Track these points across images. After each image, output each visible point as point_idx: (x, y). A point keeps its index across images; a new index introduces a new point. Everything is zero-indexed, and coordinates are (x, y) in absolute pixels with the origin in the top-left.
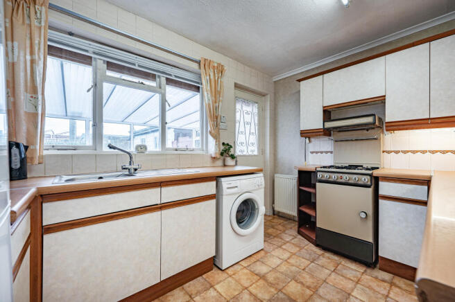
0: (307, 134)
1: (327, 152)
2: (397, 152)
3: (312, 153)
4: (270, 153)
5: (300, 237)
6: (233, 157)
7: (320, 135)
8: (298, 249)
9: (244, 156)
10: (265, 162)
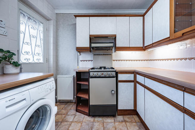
0: (80, 50)
1: (89, 61)
2: (117, 60)
3: (81, 61)
4: (53, 61)
5: (78, 113)
6: (16, 64)
7: (88, 51)
8: (80, 124)
9: (30, 63)
10: (49, 68)
